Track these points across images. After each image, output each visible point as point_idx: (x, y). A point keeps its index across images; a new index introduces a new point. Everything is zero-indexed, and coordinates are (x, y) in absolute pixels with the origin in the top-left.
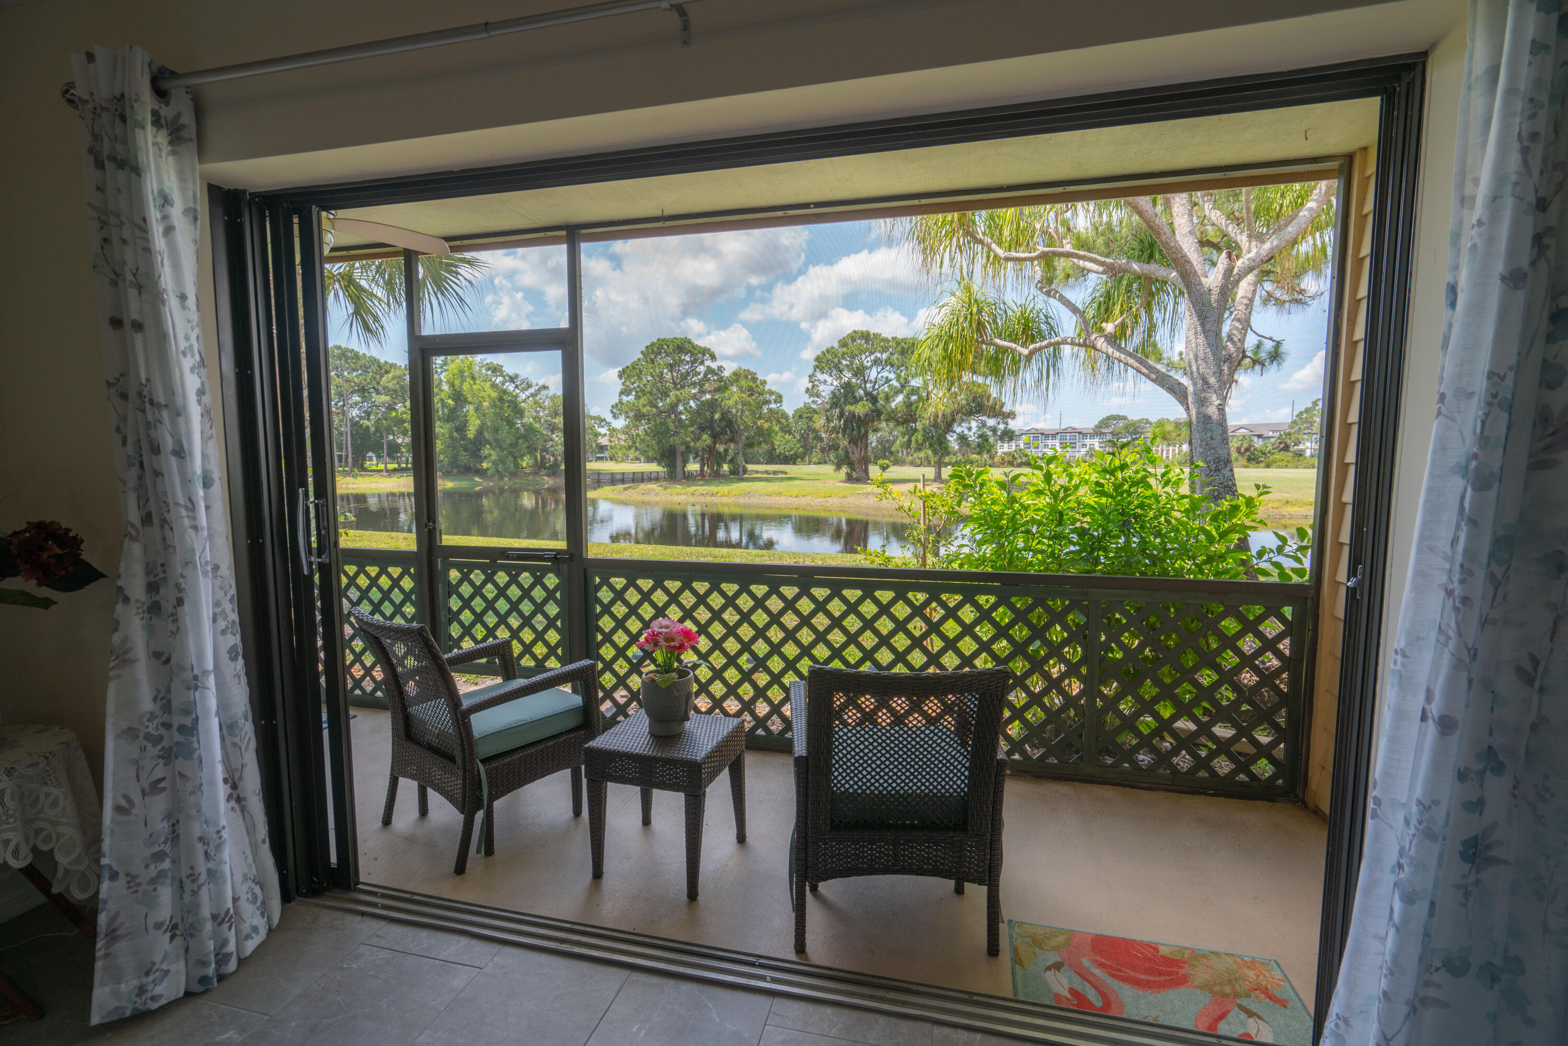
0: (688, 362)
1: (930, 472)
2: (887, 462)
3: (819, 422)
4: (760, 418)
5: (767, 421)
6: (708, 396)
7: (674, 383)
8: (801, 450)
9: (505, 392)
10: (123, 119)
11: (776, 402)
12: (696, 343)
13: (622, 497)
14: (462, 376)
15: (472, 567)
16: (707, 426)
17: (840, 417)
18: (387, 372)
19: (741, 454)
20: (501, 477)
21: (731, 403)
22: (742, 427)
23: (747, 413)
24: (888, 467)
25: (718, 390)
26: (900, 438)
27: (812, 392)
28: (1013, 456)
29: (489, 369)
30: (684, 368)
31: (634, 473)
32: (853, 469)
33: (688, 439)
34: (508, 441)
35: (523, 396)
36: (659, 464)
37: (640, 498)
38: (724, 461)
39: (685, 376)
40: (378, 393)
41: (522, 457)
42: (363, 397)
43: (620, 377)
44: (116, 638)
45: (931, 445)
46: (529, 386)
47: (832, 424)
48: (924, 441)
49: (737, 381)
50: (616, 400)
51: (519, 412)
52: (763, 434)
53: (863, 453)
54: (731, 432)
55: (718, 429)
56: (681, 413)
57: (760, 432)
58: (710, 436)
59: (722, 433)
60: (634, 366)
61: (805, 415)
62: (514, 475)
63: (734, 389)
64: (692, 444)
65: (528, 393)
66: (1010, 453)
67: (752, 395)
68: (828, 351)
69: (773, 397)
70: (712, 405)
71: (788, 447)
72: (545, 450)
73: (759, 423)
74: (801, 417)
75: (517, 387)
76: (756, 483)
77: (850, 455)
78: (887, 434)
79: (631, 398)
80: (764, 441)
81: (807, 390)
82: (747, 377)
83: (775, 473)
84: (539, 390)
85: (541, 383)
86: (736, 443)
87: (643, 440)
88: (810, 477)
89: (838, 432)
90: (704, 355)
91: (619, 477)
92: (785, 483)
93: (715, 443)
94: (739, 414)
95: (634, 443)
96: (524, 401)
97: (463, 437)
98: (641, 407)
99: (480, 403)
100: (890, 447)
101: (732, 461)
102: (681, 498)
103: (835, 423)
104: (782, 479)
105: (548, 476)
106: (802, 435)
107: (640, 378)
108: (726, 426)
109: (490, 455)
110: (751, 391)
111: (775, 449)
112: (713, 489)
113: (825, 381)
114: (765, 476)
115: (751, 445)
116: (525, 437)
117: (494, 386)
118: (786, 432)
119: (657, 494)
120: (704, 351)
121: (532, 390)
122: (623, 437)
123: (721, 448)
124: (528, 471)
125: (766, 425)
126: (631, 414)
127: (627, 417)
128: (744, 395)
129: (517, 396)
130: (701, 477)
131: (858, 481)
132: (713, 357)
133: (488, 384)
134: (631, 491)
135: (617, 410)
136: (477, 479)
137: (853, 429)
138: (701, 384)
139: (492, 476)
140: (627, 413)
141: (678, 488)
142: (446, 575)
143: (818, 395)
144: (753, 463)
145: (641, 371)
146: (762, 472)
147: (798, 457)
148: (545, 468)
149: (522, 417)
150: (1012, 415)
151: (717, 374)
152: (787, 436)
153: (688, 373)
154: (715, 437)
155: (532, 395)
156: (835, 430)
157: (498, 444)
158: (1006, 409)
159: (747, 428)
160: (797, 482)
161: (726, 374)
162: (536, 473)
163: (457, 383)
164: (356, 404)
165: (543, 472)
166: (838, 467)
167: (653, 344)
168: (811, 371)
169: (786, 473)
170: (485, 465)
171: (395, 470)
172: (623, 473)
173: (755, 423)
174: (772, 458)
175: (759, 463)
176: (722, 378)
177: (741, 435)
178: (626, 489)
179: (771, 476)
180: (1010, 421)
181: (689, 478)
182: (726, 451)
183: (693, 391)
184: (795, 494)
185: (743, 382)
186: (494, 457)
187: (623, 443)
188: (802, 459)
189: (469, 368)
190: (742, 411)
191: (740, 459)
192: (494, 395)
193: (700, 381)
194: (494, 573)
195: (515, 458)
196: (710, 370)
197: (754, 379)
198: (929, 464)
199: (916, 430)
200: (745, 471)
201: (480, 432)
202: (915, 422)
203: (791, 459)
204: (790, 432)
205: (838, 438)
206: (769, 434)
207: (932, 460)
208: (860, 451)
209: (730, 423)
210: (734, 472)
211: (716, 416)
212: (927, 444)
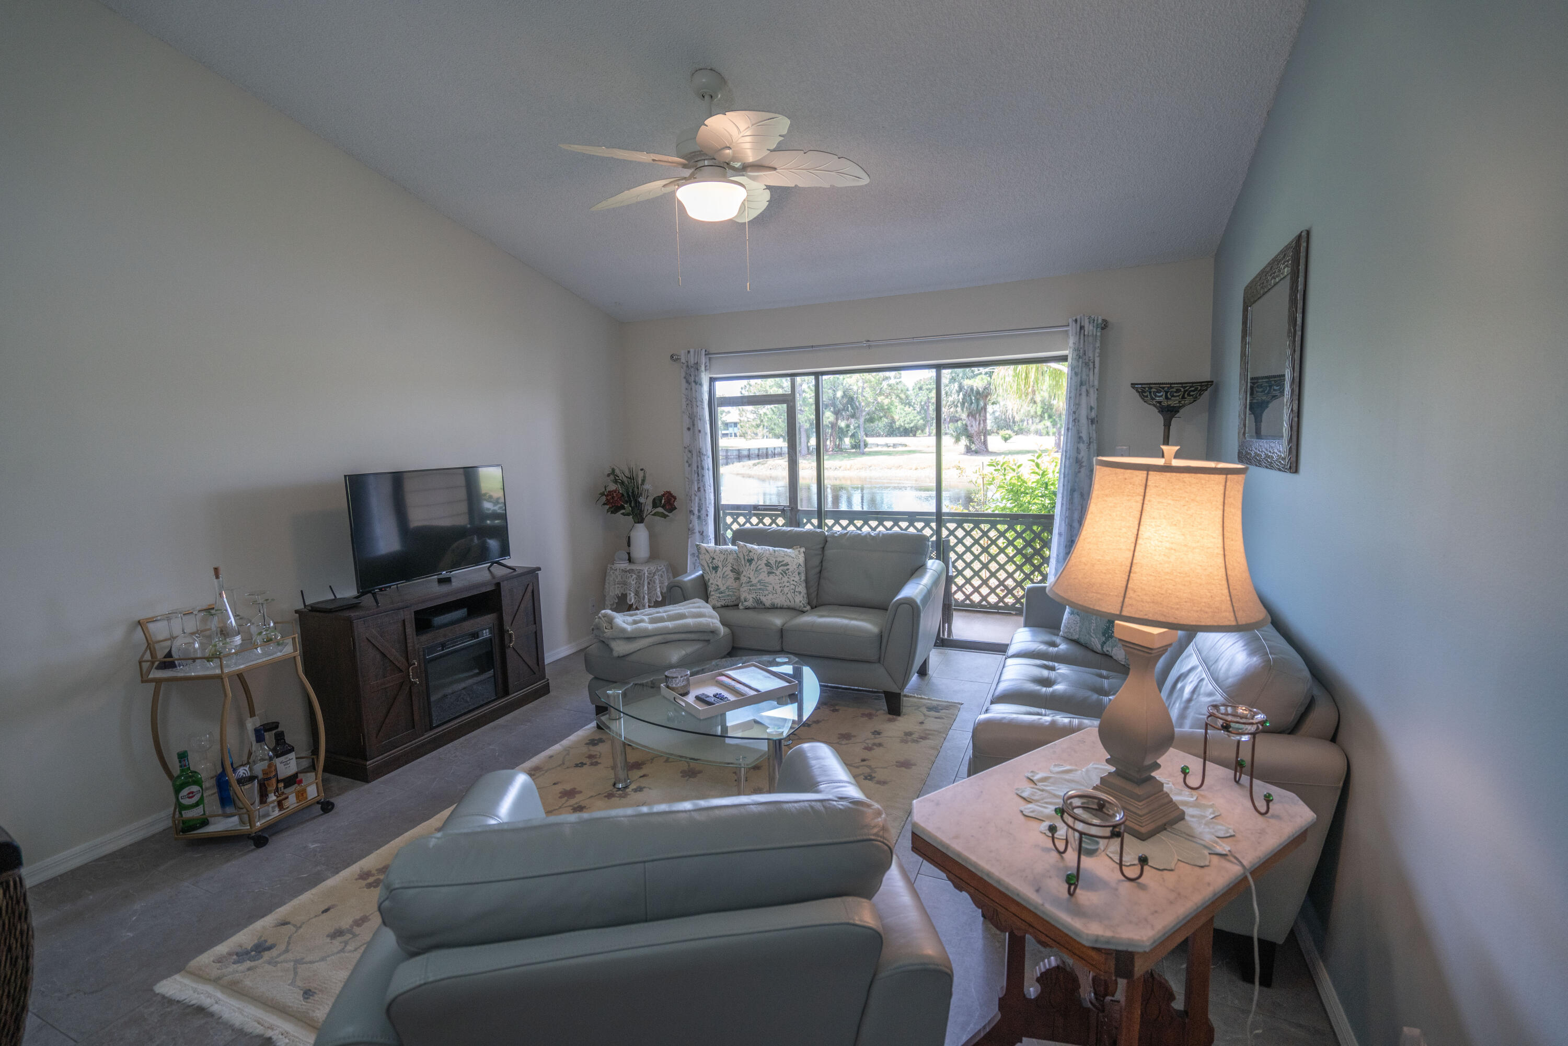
1: (1050, 442)
2: (1009, 432)
4: (881, 394)
5: (887, 397)
8: (921, 422)
10: (698, 370)
13: (751, 472)
15: (738, 515)
17: (958, 392)
19: (862, 429)
22: (863, 404)
23: (868, 389)
24: (1010, 437)
31: (759, 449)
32: (972, 442)
36: (782, 439)
37: (768, 473)
38: (846, 436)
44: (691, 526)
45: (1050, 416)
47: (951, 399)
48: (1043, 412)
52: (883, 410)
53: (982, 425)
54: (853, 408)
55: (840, 406)
56: (805, 392)
57: (881, 408)
58: (832, 412)
59: (843, 410)
61: (924, 387)
70: (835, 384)
71: (908, 420)
73: (880, 399)
74: (920, 389)
76: (876, 457)
77: (969, 428)
80: (885, 416)
83: (895, 446)
86: (857, 418)
87: (771, 419)
89: (957, 406)
91: (745, 453)
92: (906, 457)
93: (837, 419)
94: (860, 391)
95: (762, 421)
98: (768, 388)
100: (1011, 419)
101: (853, 436)
103: (954, 397)
104: (903, 453)
106: (922, 407)
108: (848, 403)
111: (894, 422)
112: (836, 463)
114: (885, 449)
115: (871, 420)
118: (906, 404)
122: (750, 416)
123: (842, 424)
125: (886, 401)
131: (976, 452)
134: (760, 467)
137: (972, 403)
142: (725, 519)
144: (872, 436)
146: (882, 446)
147: (917, 429)
152: (907, 408)
154: (837, 413)
156: (954, 404)
159: (868, 404)
160: (916, 455)
166: (958, 440)
169: (906, 446)
172: (749, 450)
173: (876, 400)
174: (892, 431)
175: (879, 435)
177: (862, 411)
178: (755, 465)
179: (891, 449)
182: (848, 426)
184: (916, 467)
187: (750, 421)
188: (922, 431)
190: (863, 388)
191: (861, 435)
194: (750, 518)
198: (1048, 434)
200: (866, 445)
203: (911, 431)
204: (909, 404)
205: (957, 412)
206: (889, 409)
207: (1052, 430)
208: (979, 424)
209: (851, 400)
210: (856, 446)
211: (839, 394)
212: (1046, 415)
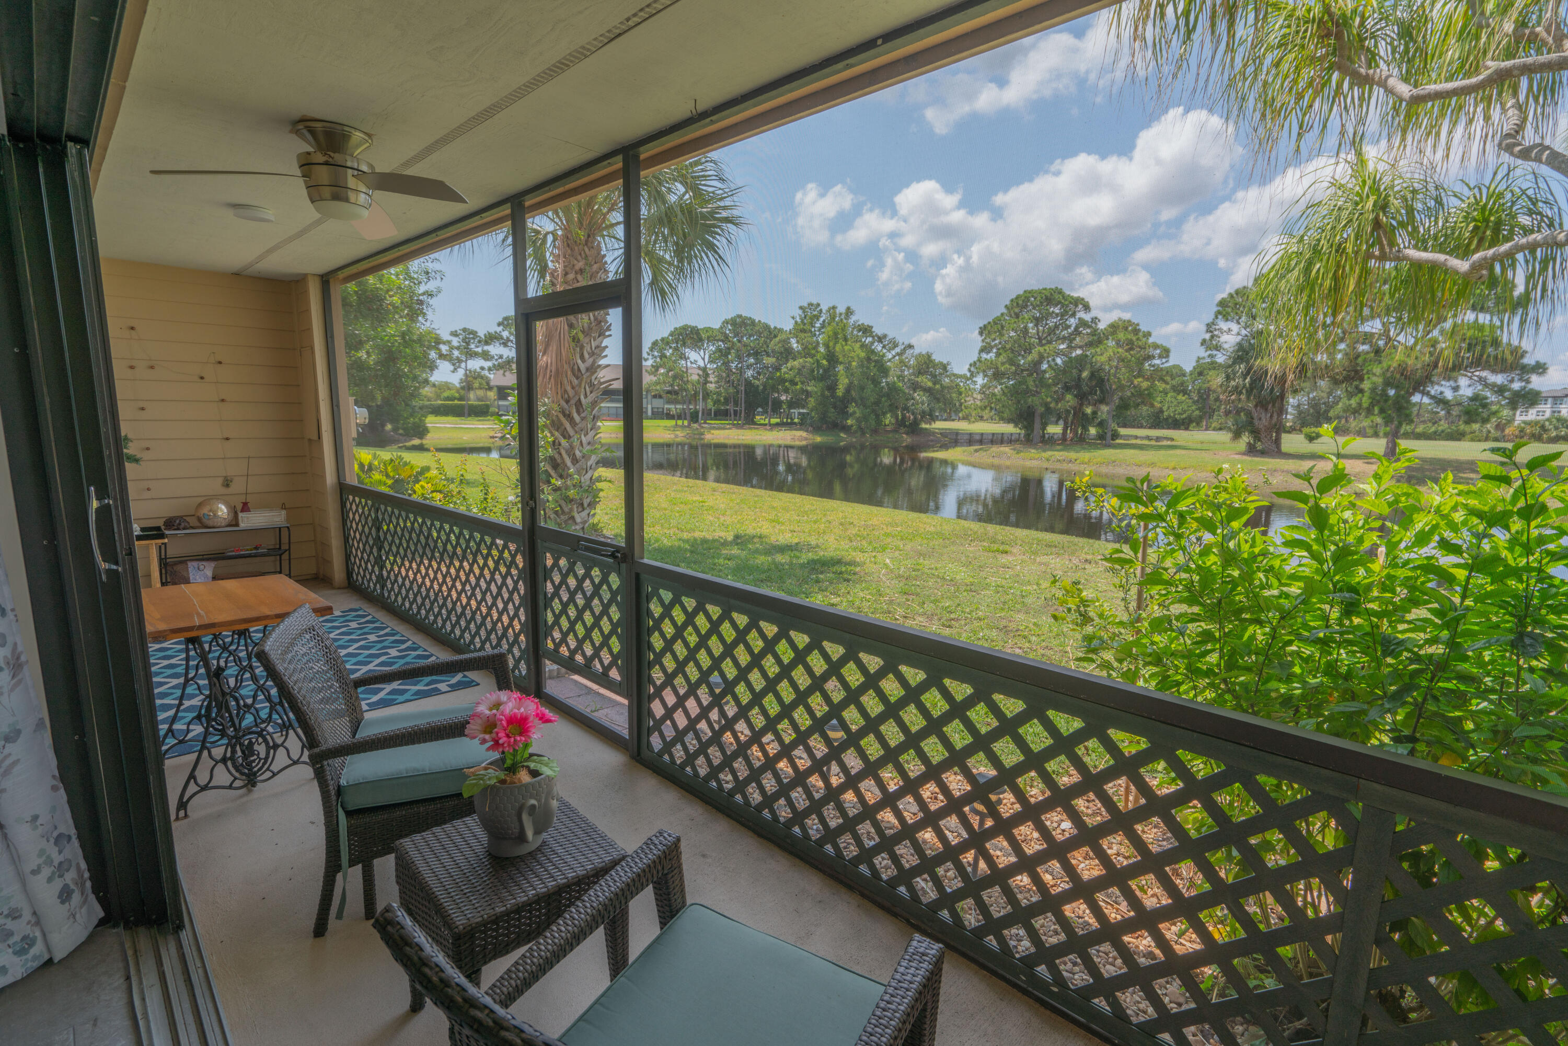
0: (1057, 315)
1: (1379, 445)
2: (1319, 430)
3: (1216, 380)
4: (1139, 376)
5: (1148, 379)
6: (1079, 352)
7: (1040, 338)
8: (1197, 412)
9: (873, 352)
11: (1160, 357)
12: (1068, 293)
13: (971, 459)
14: (836, 338)
15: (560, 553)
16: (1073, 385)
17: (1244, 376)
18: (775, 336)
19: (1112, 416)
20: (863, 433)
21: (1103, 359)
22: (1115, 386)
23: (1123, 370)
24: (1319, 436)
25: (1090, 344)
26: (1345, 400)
27: (1211, 344)
28: (1543, 427)
29: (859, 331)
30: (1052, 322)
31: (993, 434)
32: (1257, 438)
33: (1049, 399)
34: (872, 400)
35: (890, 356)
36: (1016, 426)
37: (990, 461)
38: (1091, 424)
39: (1052, 331)
40: (768, 356)
41: (884, 414)
42: (757, 359)
43: (981, 333)
45: (1382, 411)
46: (896, 345)
47: (1233, 383)
48: (1372, 405)
49: (1114, 333)
50: (975, 358)
51: (884, 371)
52: (1143, 395)
53: (1276, 419)
54: (1102, 391)
55: (1085, 389)
56: (1045, 372)
57: (1139, 392)
58: (1076, 396)
59: (1090, 393)
60: (996, 321)
62: (875, 432)
63: (1111, 343)
64: (1052, 405)
65: (893, 353)
66: (1537, 423)
67: (1131, 349)
68: (1237, 292)
69: (1158, 351)
70: (1081, 362)
71: (1179, 409)
72: (906, 408)
73: (1137, 382)
74: (1201, 374)
75: (884, 347)
76: (1129, 451)
77: (1256, 422)
78: (1325, 395)
79: (992, 356)
80: (1146, 403)
81: (1204, 342)
82: (1126, 329)
83: (1158, 439)
84: (905, 349)
85: (906, 343)
86: (1107, 404)
87: (999, 400)
88: (1199, 446)
89: (1241, 393)
90: (1076, 306)
91: (978, 437)
93: (1081, 405)
94: (1113, 371)
95: (990, 403)
96: (890, 360)
97: (833, 395)
98: (1000, 365)
99: (850, 363)
100: (1327, 412)
101: (1101, 424)
102: (1035, 463)
103: (1238, 381)
104: (1167, 447)
105: (907, 434)
106: (1201, 396)
107: (1001, 335)
108: (1096, 385)
109: (854, 412)
110: (1130, 346)
111: (1161, 412)
112: (1072, 455)
113: (1230, 330)
114: (1145, 442)
115: (1126, 407)
116: (888, 396)
117: (863, 346)
118: (1176, 392)
119: (1009, 458)
120: (1078, 301)
121: (898, 350)
122: (979, 397)
123: (1089, 410)
124: (888, 428)
125: (1145, 384)
126: (990, 373)
127: (985, 376)
128: (1120, 350)
129: (884, 355)
130: (1063, 442)
131: (1263, 453)
132: (1087, 308)
133: (858, 345)
135: (977, 367)
136: (842, 435)
137: (1262, 390)
138: (1070, 339)
139: (856, 432)
140: (984, 371)
141: (1033, 453)
143: (1218, 348)
144: (1130, 427)
145: (1002, 327)
146: (1142, 438)
147: (1192, 421)
148: (905, 426)
149: (886, 376)
150: (1540, 368)
151: (1089, 327)
152: (1180, 397)
153: (1056, 327)
154: (1082, 397)
155: (898, 354)
156: (1237, 390)
157: (863, 402)
158: (1528, 360)
159: (1121, 387)
160: (1178, 452)
161: (1102, 326)
162: (895, 431)
163: (831, 344)
164: (751, 365)
165: (903, 430)
166: (1237, 435)
167: (1018, 297)
168: (1209, 318)
169: (1172, 440)
170: (849, 422)
171: (777, 424)
173: (1133, 382)
174: (1158, 421)
175: (1141, 427)
176: (1096, 330)
177: (1113, 395)
178: (976, 451)
179: (1153, 443)
180: (1534, 378)
181: (1048, 442)
182: (1095, 413)
183: (1062, 347)
184: (1172, 465)
185: (1121, 336)
186: (858, 415)
187: (978, 403)
188: (1198, 424)
189: (843, 330)
190: (1117, 367)
191: (1111, 422)
192: (863, 355)
193: (1071, 334)
194: (575, 563)
195: (877, 416)
196: (1083, 323)
197: (1136, 331)
198: (1376, 435)
199: (1361, 391)
200: (1115, 436)
201: (848, 390)
202: (1362, 379)
203: (1183, 423)
204: (1185, 392)
205: (1240, 400)
206: (1150, 395)
207: (1382, 430)
208: (1271, 416)
209: (1101, 382)
210: (1101, 437)
211: (1085, 374)
212: (1376, 409)
